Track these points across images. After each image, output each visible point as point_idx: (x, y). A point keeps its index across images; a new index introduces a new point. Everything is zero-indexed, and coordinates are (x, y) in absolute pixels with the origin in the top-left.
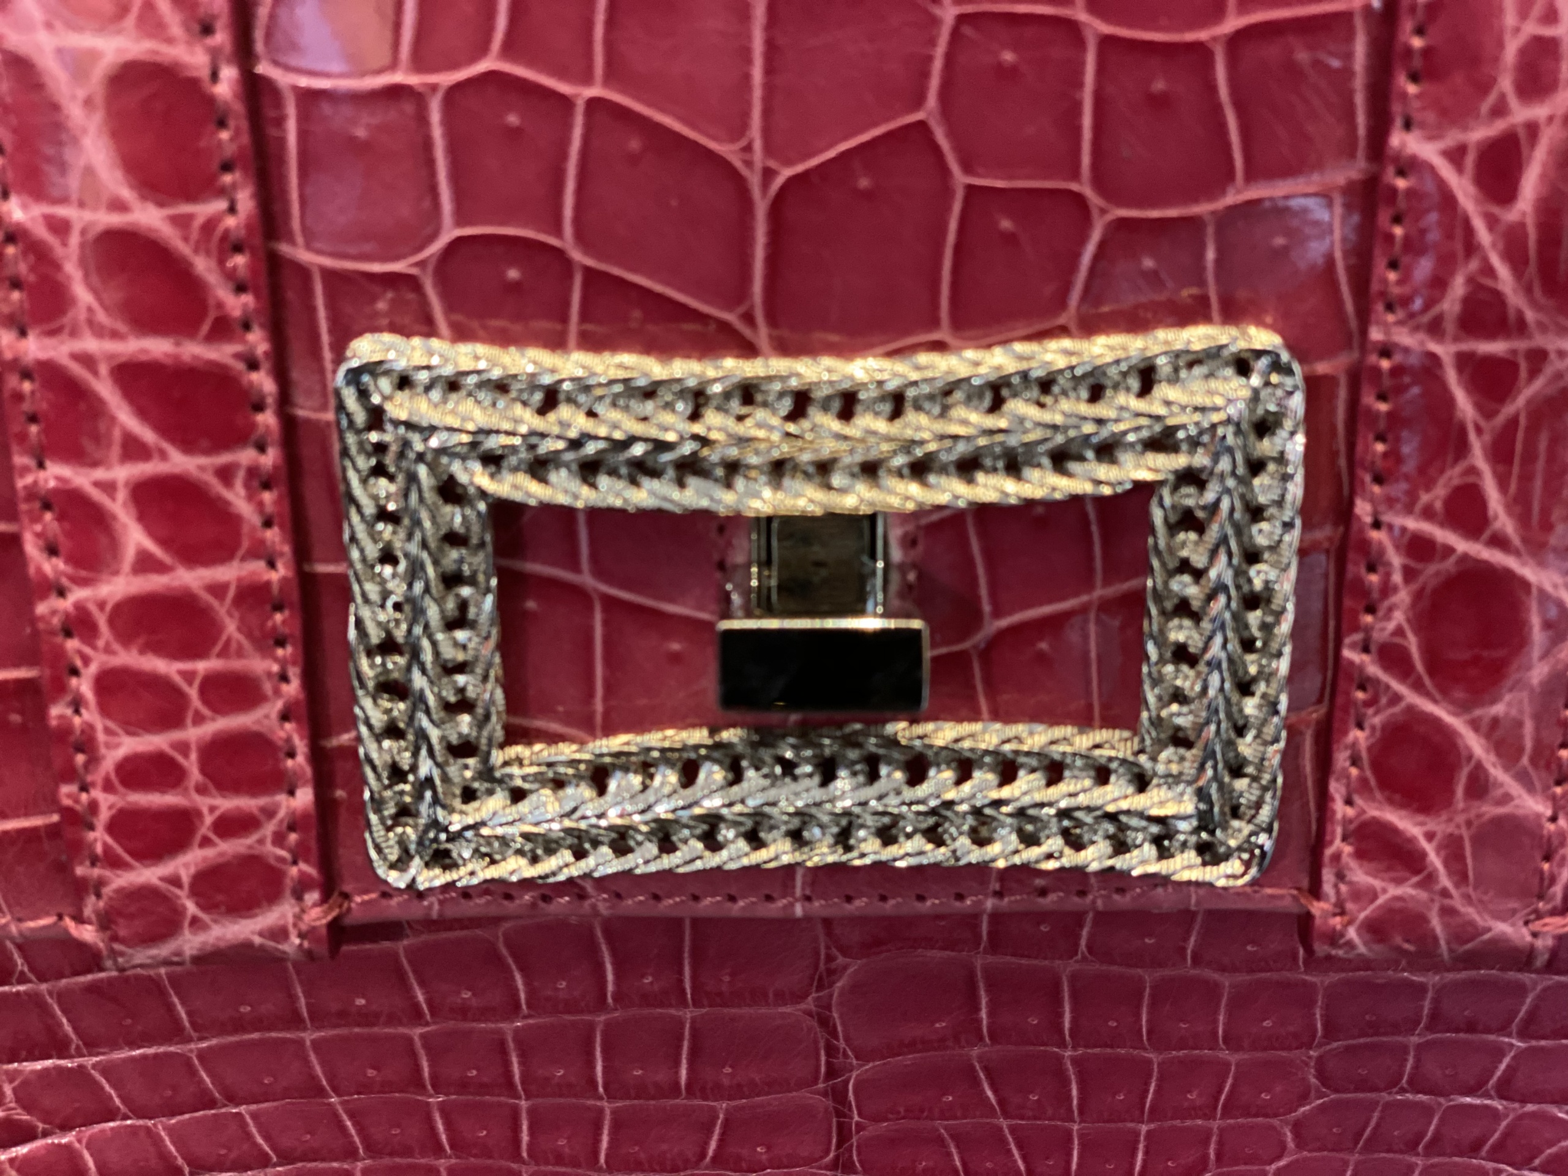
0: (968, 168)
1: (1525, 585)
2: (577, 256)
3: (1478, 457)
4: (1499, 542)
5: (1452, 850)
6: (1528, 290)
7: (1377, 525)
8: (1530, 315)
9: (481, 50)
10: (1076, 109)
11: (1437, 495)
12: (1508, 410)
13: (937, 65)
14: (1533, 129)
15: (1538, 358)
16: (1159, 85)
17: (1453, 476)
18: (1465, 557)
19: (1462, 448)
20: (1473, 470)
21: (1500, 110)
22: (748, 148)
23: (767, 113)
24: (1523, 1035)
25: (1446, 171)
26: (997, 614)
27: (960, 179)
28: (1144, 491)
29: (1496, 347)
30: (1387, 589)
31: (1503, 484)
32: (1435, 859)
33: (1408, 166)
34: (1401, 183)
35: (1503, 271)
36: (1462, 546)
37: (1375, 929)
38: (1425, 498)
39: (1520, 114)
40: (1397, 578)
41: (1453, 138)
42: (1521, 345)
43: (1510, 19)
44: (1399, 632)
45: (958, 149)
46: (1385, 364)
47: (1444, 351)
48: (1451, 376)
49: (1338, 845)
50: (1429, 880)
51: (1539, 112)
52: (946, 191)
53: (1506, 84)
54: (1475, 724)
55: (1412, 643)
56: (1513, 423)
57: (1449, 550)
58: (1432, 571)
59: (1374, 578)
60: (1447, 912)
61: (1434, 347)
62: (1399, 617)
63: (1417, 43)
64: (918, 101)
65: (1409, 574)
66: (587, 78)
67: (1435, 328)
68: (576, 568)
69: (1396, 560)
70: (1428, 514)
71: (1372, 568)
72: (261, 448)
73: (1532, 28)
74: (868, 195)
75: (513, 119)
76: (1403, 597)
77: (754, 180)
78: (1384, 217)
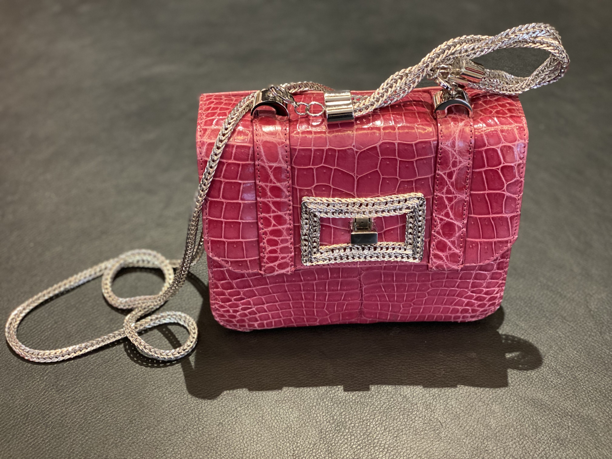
0: (383, 175)
1: (455, 224)
2: (332, 186)
3: (448, 208)
4: (451, 219)
5: (447, 257)
6: (454, 189)
7: (436, 217)
8: (455, 192)
9: (321, 163)
10: (397, 168)
11: (443, 213)
12: (452, 203)
13: (379, 164)
14: (454, 171)
15: (456, 197)
16: (407, 166)
17: (445, 211)
18: (447, 221)
19: (446, 207)
20: (448, 210)
21: (450, 169)
22: (355, 174)
23: (357, 170)
24: (460, 279)
25: (443, 175)
26: (386, 228)
27: (381, 177)
28: (405, 214)
29: (451, 196)
30: (437, 224)
31: (452, 212)
32: (444, 258)
33: (438, 175)
34: (438, 177)
35: (451, 187)
36: (447, 219)
37: (437, 267)
38: (442, 213)
39: (453, 169)
40: (439, 223)
41: (444, 172)
42: (454, 195)
43: (451, 159)
44: (439, 230)
45: (381, 173)
46: (436, 197)
47: (444, 196)
48: (445, 199)
49: (431, 256)
50: (444, 261)
51: (455, 169)
52: (380, 178)
53: (451, 166)
54: (449, 241)
55: (441, 231)
56: (453, 205)
57: (445, 220)
58: (443, 222)
59: (436, 223)
60: (446, 265)
61: (442, 196)
62: (439, 228)
63: (440, 161)
64: (377, 168)
65: (440, 223)
66: (334, 166)
67: (443, 193)
68: (330, 224)
69: (438, 221)
70: (442, 215)
71: (435, 222)
72: (290, 211)
73: (454, 160)
74: (370, 179)
75: (325, 171)
76: (439, 225)
77: (355, 178)
78: (436, 180)
